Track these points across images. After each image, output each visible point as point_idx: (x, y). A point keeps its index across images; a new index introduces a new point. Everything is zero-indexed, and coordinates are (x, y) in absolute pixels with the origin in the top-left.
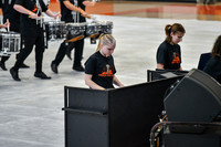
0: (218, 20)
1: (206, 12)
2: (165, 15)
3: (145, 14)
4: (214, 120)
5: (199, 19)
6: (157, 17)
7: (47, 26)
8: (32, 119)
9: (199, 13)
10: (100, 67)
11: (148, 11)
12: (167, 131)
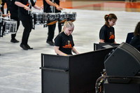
0: (139, 11)
1: (131, 7)
2: (105, 8)
3: (92, 8)
4: (136, 75)
5: (127, 11)
6: (100, 10)
7: (35, 15)
8: (21, 74)
9: (126, 7)
10: (64, 42)
11: (94, 6)
12: (106, 82)
